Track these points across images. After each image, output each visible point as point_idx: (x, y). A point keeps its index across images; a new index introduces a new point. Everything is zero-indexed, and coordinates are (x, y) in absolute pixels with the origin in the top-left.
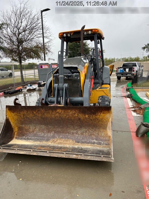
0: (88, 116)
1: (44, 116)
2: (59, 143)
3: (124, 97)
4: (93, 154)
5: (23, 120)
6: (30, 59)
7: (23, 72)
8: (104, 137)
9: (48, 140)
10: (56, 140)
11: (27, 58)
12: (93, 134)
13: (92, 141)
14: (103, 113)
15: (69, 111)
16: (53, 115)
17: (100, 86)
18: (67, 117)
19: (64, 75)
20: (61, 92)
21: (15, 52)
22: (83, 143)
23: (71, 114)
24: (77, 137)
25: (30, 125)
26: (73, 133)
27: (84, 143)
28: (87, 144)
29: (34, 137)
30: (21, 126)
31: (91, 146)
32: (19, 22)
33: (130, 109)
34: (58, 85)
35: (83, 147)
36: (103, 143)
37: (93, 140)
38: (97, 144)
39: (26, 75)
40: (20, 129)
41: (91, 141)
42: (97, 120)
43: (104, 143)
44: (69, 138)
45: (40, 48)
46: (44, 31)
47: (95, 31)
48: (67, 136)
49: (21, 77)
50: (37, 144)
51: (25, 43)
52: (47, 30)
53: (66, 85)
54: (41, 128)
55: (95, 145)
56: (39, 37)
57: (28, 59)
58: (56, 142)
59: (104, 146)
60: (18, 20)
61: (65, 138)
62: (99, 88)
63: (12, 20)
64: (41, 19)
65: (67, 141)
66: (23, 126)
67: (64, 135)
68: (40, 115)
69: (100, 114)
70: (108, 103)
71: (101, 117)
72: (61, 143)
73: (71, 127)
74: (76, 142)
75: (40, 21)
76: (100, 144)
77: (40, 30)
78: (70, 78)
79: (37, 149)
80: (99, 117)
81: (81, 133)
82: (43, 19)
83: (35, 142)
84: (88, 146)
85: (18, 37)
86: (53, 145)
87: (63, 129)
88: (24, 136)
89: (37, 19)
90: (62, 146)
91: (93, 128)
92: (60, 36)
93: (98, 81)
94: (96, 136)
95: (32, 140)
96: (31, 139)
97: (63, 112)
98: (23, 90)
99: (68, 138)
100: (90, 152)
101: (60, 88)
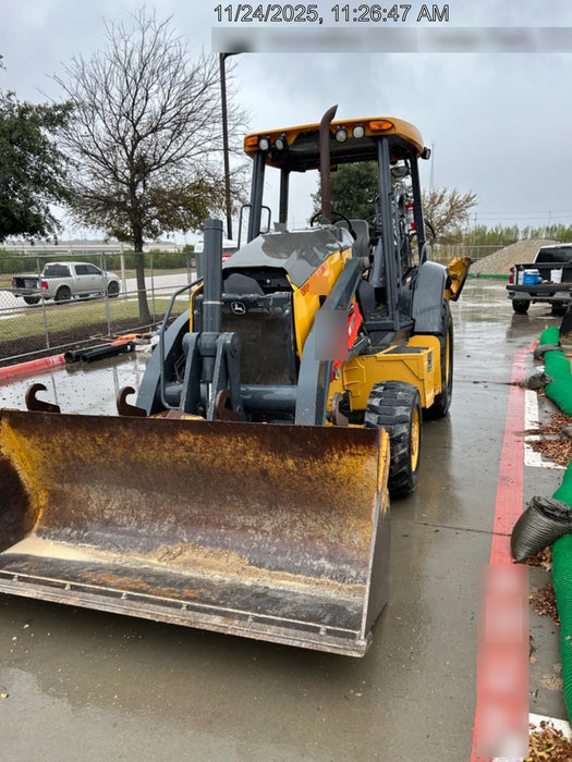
0: (296, 464)
1: (133, 457)
2: (186, 564)
3: (515, 384)
4: (293, 618)
5: (62, 467)
6: (175, 232)
7: (147, 280)
8: (360, 550)
9: (148, 549)
10: (179, 549)
11: (165, 229)
12: (321, 537)
13: (315, 563)
14: (352, 454)
15: (222, 440)
16: (166, 454)
17: (402, 341)
18: (218, 462)
19: (221, 300)
20: (207, 362)
21: (121, 206)
22: (277, 569)
23: (230, 453)
24: (259, 544)
25: (90, 488)
26: (244, 528)
27: (281, 570)
28: (293, 576)
29: (101, 534)
30: (58, 486)
31: (306, 582)
32: (139, 97)
33: (520, 438)
34: (199, 336)
35: (272, 587)
36: (354, 573)
37: (318, 559)
38: (331, 578)
39: (155, 292)
40: (55, 498)
41: (312, 564)
42: (329, 479)
43: (358, 574)
44: (226, 547)
45: (211, 190)
46: (229, 128)
47: (380, 126)
48: (222, 537)
49: (139, 297)
50: (104, 562)
51: (157, 172)
52: (237, 125)
53: (227, 337)
54: (129, 502)
55: (325, 579)
56: (209, 150)
57: (165, 233)
58: (179, 557)
59: (356, 588)
60: (133, 92)
61: (212, 546)
62: (392, 348)
63: (115, 92)
64: (219, 85)
65: (219, 557)
66: (67, 487)
67: (210, 531)
68: (120, 451)
69: (340, 457)
70: (407, 410)
71: (344, 470)
72: (194, 564)
73: (237, 504)
74: (250, 564)
75: (216, 89)
76: (342, 577)
77: (211, 126)
78: (252, 310)
79: (94, 583)
80: (337, 471)
81: (275, 528)
82: (228, 83)
83: (104, 553)
84: (292, 583)
85: (132, 153)
86: (163, 570)
87: (207, 507)
88: (69, 526)
89: (202, 85)
90: (196, 575)
91: (318, 513)
92: (248, 149)
93: (388, 321)
94: (329, 544)
95: (95, 544)
96: (89, 540)
97: (199, 443)
98: (137, 348)
99: (222, 543)
100: (287, 609)
101: (206, 349)
